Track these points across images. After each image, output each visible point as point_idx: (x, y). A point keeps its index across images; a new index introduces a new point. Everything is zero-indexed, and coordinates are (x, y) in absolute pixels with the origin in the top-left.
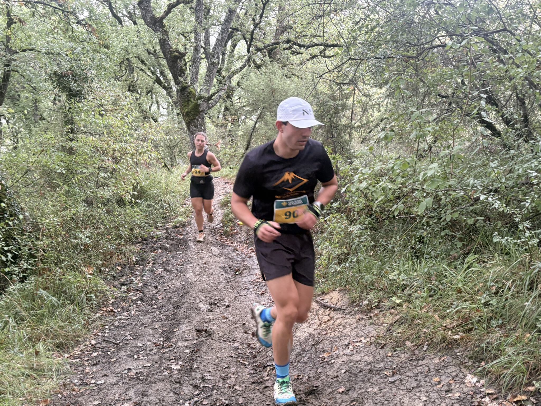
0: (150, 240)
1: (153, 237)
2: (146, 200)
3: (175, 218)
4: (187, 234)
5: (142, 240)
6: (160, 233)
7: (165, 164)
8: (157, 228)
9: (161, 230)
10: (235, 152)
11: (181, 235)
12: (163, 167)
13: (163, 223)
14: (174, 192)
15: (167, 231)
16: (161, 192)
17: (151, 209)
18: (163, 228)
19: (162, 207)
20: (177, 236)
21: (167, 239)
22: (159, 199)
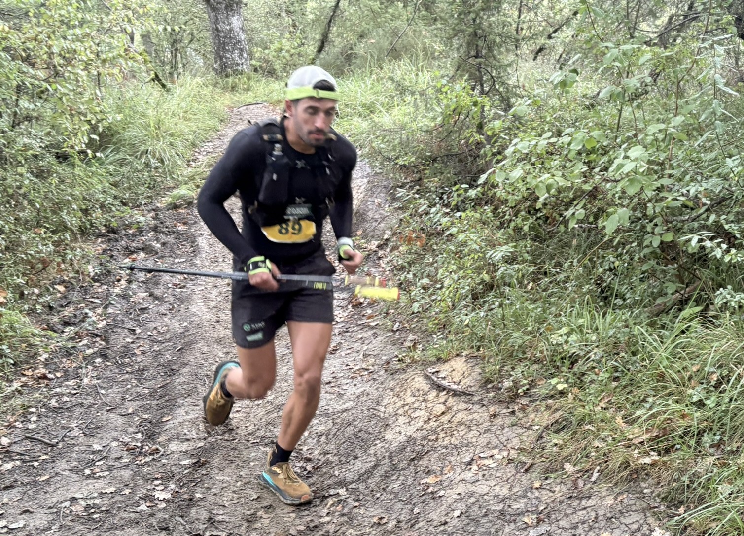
0: (123, 232)
1: (129, 226)
2: (117, 150)
3: (174, 188)
4: (195, 222)
5: (108, 232)
6: (142, 219)
7: (157, 76)
8: (138, 206)
9: (146, 213)
10: (299, 46)
11: (185, 224)
12: (153, 80)
13: (149, 197)
14: (172, 135)
15: (157, 215)
16: (146, 135)
17: (124, 170)
18: (150, 207)
19: (147, 165)
20: (175, 225)
21: (156, 232)
22: (142, 148)
